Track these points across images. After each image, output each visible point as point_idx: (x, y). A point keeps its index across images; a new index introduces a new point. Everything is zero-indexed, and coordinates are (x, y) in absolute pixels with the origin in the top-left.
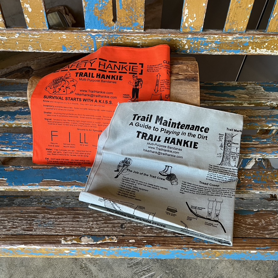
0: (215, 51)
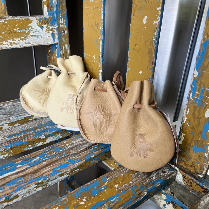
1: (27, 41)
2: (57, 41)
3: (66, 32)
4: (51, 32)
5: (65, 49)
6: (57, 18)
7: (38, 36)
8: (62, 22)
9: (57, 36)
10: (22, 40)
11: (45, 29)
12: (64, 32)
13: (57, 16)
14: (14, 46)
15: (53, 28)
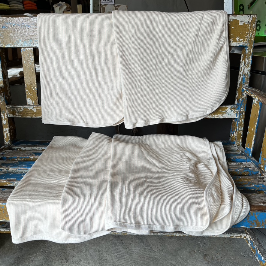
1: (223, 116)
2: (238, 117)
3: (244, 113)
4: (236, 113)
5: (241, 121)
6: (240, 107)
7: (229, 114)
8: (243, 109)
9: (238, 115)
10: (221, 115)
11: (233, 111)
12: (243, 113)
13: (240, 106)
14: (217, 117)
15: (237, 111)
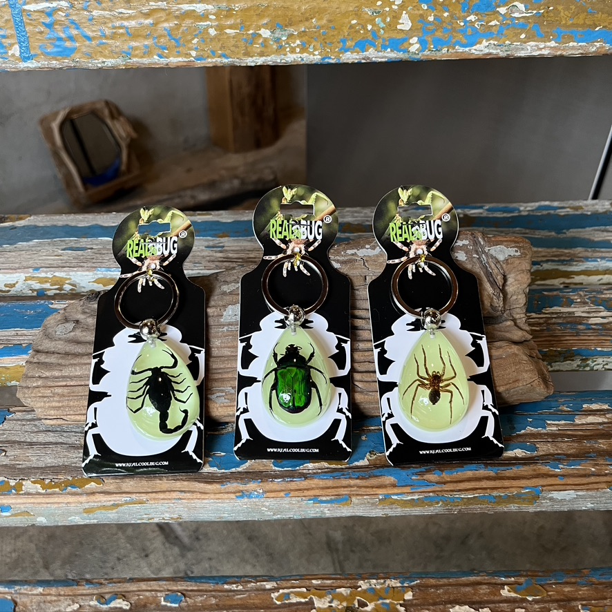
0: (528, 39)
